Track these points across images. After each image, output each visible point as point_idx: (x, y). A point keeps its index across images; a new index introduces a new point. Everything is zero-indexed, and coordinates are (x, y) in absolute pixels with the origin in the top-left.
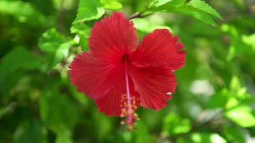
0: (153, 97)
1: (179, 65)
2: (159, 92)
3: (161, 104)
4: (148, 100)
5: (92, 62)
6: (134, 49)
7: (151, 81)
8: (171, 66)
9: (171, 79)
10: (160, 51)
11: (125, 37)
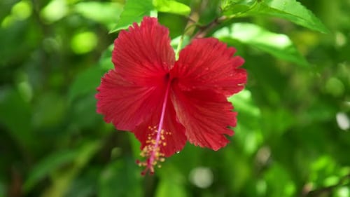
0: (207, 131)
1: (235, 87)
2: (214, 125)
3: (220, 142)
4: (200, 135)
5: (120, 83)
6: (172, 67)
7: (200, 109)
8: (225, 89)
9: (226, 107)
10: (207, 69)
11: (157, 50)
